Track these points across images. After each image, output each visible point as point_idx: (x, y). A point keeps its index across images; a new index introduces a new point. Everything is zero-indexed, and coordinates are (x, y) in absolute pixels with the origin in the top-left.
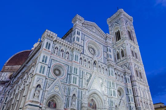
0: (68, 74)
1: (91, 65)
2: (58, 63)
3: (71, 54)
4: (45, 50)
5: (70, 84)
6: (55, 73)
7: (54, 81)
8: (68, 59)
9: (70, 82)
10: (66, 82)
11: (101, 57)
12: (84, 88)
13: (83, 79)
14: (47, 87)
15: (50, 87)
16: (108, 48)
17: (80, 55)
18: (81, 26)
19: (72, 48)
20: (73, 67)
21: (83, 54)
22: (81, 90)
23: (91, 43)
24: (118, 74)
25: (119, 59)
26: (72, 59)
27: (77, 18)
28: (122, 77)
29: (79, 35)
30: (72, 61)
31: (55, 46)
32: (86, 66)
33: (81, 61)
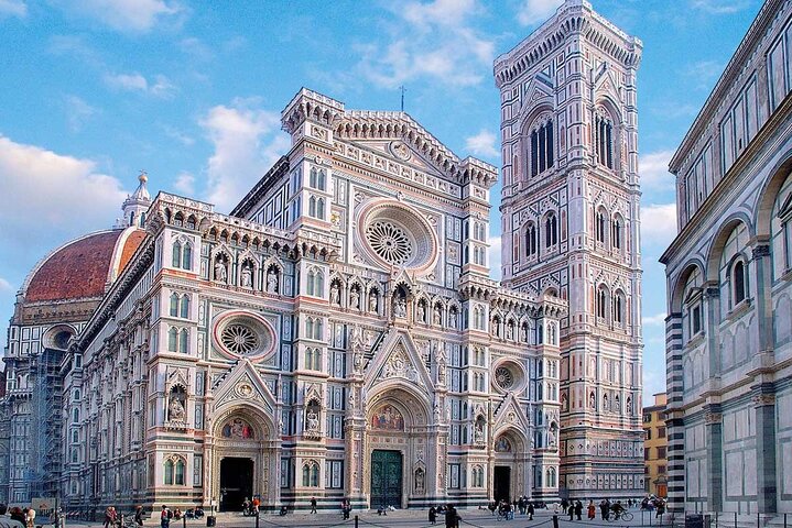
0: (283, 342)
2: (239, 309)
3: (290, 272)
6: (230, 344)
7: (230, 370)
8: (277, 290)
9: (292, 366)
10: (278, 367)
11: (430, 264)
13: (348, 352)
14: (209, 389)
15: (219, 389)
16: (467, 224)
17: (331, 271)
18: (331, 141)
19: (292, 247)
20: (303, 318)
21: (346, 263)
22: (341, 386)
23: (386, 211)
24: (508, 318)
25: (534, 252)
26: (295, 289)
27: (305, 109)
28: (525, 325)
29: (322, 187)
30: (296, 296)
31: (215, 252)
32: (358, 307)
33: (335, 292)
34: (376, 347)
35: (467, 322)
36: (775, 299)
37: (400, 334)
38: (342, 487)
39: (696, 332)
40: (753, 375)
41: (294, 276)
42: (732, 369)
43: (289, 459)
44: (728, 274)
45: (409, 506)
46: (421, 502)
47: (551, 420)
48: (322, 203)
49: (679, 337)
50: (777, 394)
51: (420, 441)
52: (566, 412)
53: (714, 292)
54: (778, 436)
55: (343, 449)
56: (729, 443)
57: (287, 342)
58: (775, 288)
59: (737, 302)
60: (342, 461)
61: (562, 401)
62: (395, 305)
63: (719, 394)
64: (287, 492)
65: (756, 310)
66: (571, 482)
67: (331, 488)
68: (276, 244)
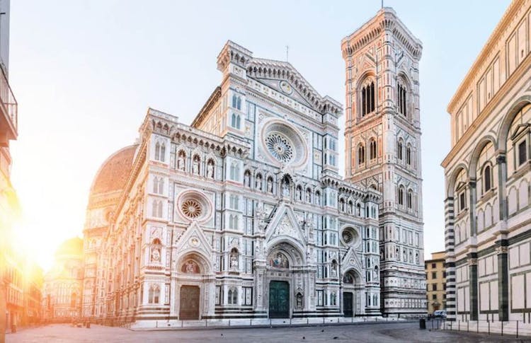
0: (216, 211)
1: (274, 184)
2: (191, 189)
3: (220, 164)
4: (155, 163)
5: (223, 230)
6: (187, 212)
7: (186, 229)
8: (213, 176)
9: (222, 226)
10: (213, 227)
11: (304, 163)
12: (258, 235)
13: (255, 218)
14: (174, 241)
15: (180, 241)
16: (326, 139)
17: (245, 165)
18: (245, 77)
19: (221, 147)
20: (228, 194)
21: (253, 160)
22: (251, 240)
23: (277, 127)
24: (349, 200)
25: (363, 162)
26: (223, 176)
27: (230, 55)
28: (359, 205)
29: (239, 108)
30: (224, 180)
31: (178, 150)
32: (261, 189)
33: (247, 178)
34: (272, 216)
35: (326, 202)
36: (508, 188)
37: (286, 207)
38: (252, 305)
39: (462, 209)
40: (496, 235)
41: (223, 167)
42: (483, 231)
43: (220, 286)
44: (481, 173)
45: (293, 317)
46: (301, 314)
47: (375, 264)
48: (239, 118)
49: (452, 211)
50: (509, 247)
51: (299, 276)
52: (383, 260)
53: (473, 185)
54: (510, 272)
55: (252, 280)
56: (482, 277)
57: (219, 211)
58: (508, 182)
59: (486, 191)
60: (252, 288)
61: (381, 253)
62: (283, 188)
63: (476, 247)
64: (219, 307)
65: (498, 196)
66: (387, 303)
67: (245, 305)
68: (213, 145)
